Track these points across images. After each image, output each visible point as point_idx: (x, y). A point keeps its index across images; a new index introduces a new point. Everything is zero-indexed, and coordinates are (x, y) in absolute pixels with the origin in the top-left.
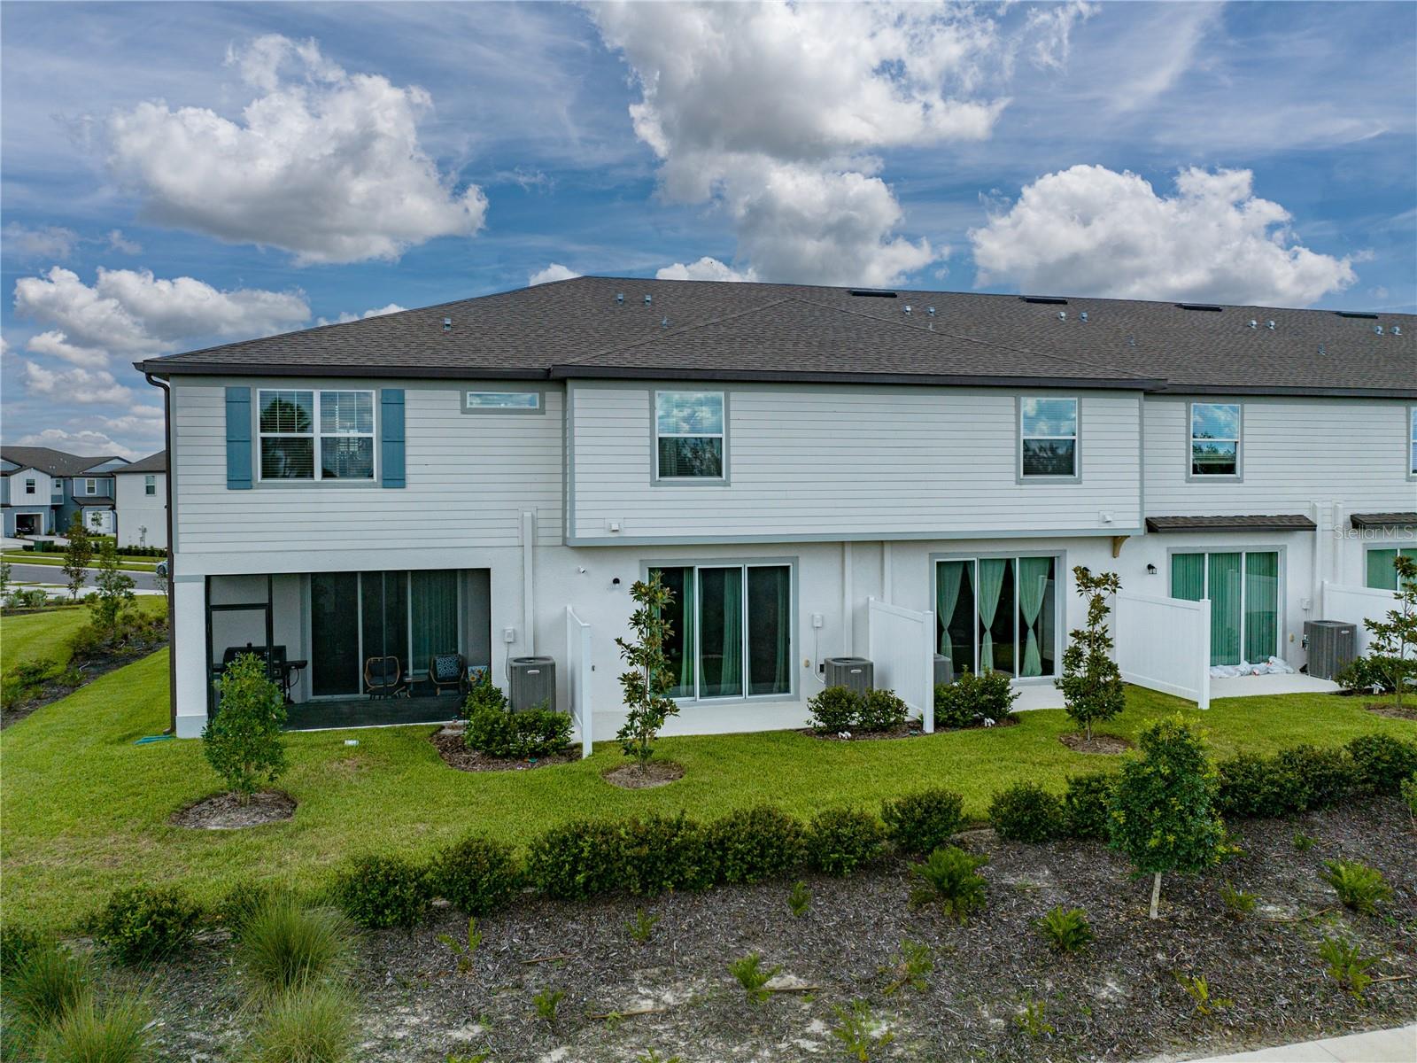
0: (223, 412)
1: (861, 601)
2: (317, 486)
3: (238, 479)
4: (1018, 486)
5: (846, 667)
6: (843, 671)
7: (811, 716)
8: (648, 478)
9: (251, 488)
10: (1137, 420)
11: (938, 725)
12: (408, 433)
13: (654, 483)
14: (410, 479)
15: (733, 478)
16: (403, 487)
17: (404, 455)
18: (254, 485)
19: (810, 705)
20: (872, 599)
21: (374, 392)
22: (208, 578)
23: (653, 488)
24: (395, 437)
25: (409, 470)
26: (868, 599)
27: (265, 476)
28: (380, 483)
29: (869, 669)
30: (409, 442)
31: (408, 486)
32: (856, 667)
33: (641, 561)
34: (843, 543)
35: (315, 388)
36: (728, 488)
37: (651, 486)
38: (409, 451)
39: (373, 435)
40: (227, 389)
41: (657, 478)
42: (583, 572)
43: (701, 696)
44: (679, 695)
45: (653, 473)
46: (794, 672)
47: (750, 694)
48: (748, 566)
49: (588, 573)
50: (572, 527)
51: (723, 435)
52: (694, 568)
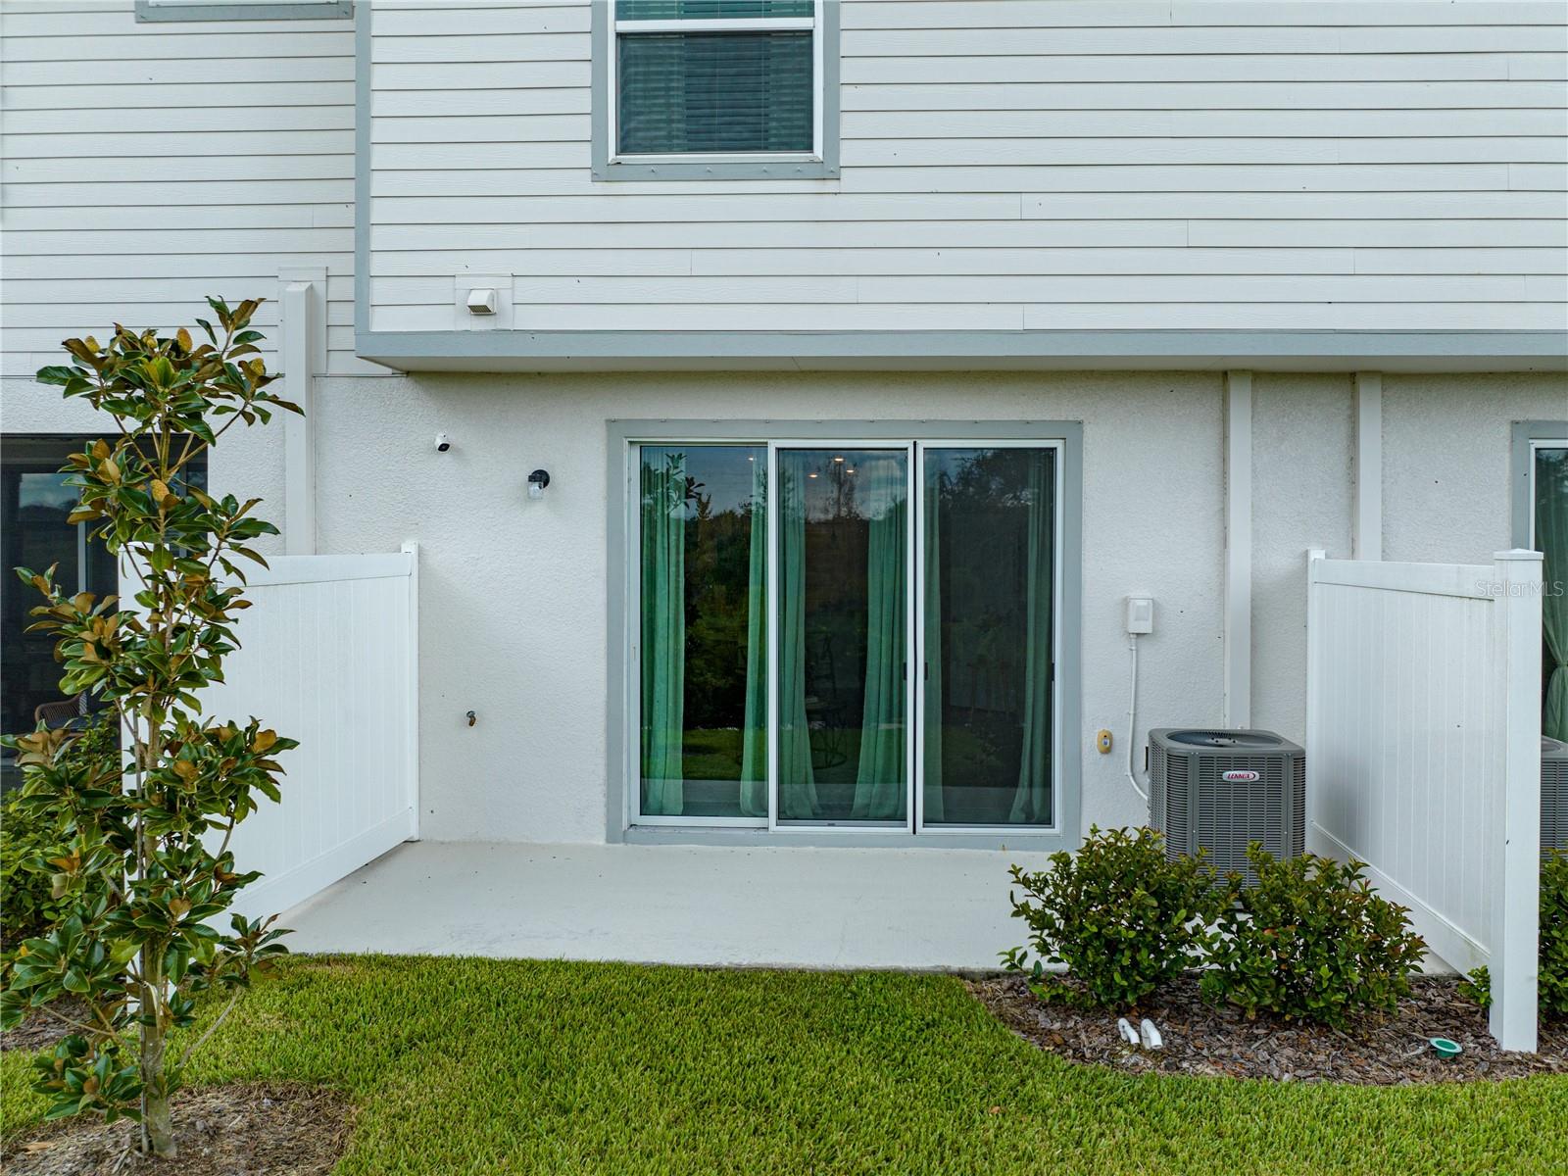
1: (1280, 561)
5: (1205, 760)
6: (1193, 771)
7: (1021, 936)
8: (584, 155)
13: (602, 173)
15: (848, 154)
19: (1022, 894)
20: (1317, 554)
23: (600, 188)
26: (1306, 554)
29: (1288, 769)
32: (1242, 762)
33: (611, 422)
36: (831, 186)
37: (596, 178)
41: (612, 155)
42: (444, 448)
43: (783, 816)
44: (733, 808)
45: (597, 141)
46: (1065, 769)
47: (927, 821)
48: (922, 444)
49: (458, 451)
50: (361, 303)
51: (816, 23)
52: (765, 446)
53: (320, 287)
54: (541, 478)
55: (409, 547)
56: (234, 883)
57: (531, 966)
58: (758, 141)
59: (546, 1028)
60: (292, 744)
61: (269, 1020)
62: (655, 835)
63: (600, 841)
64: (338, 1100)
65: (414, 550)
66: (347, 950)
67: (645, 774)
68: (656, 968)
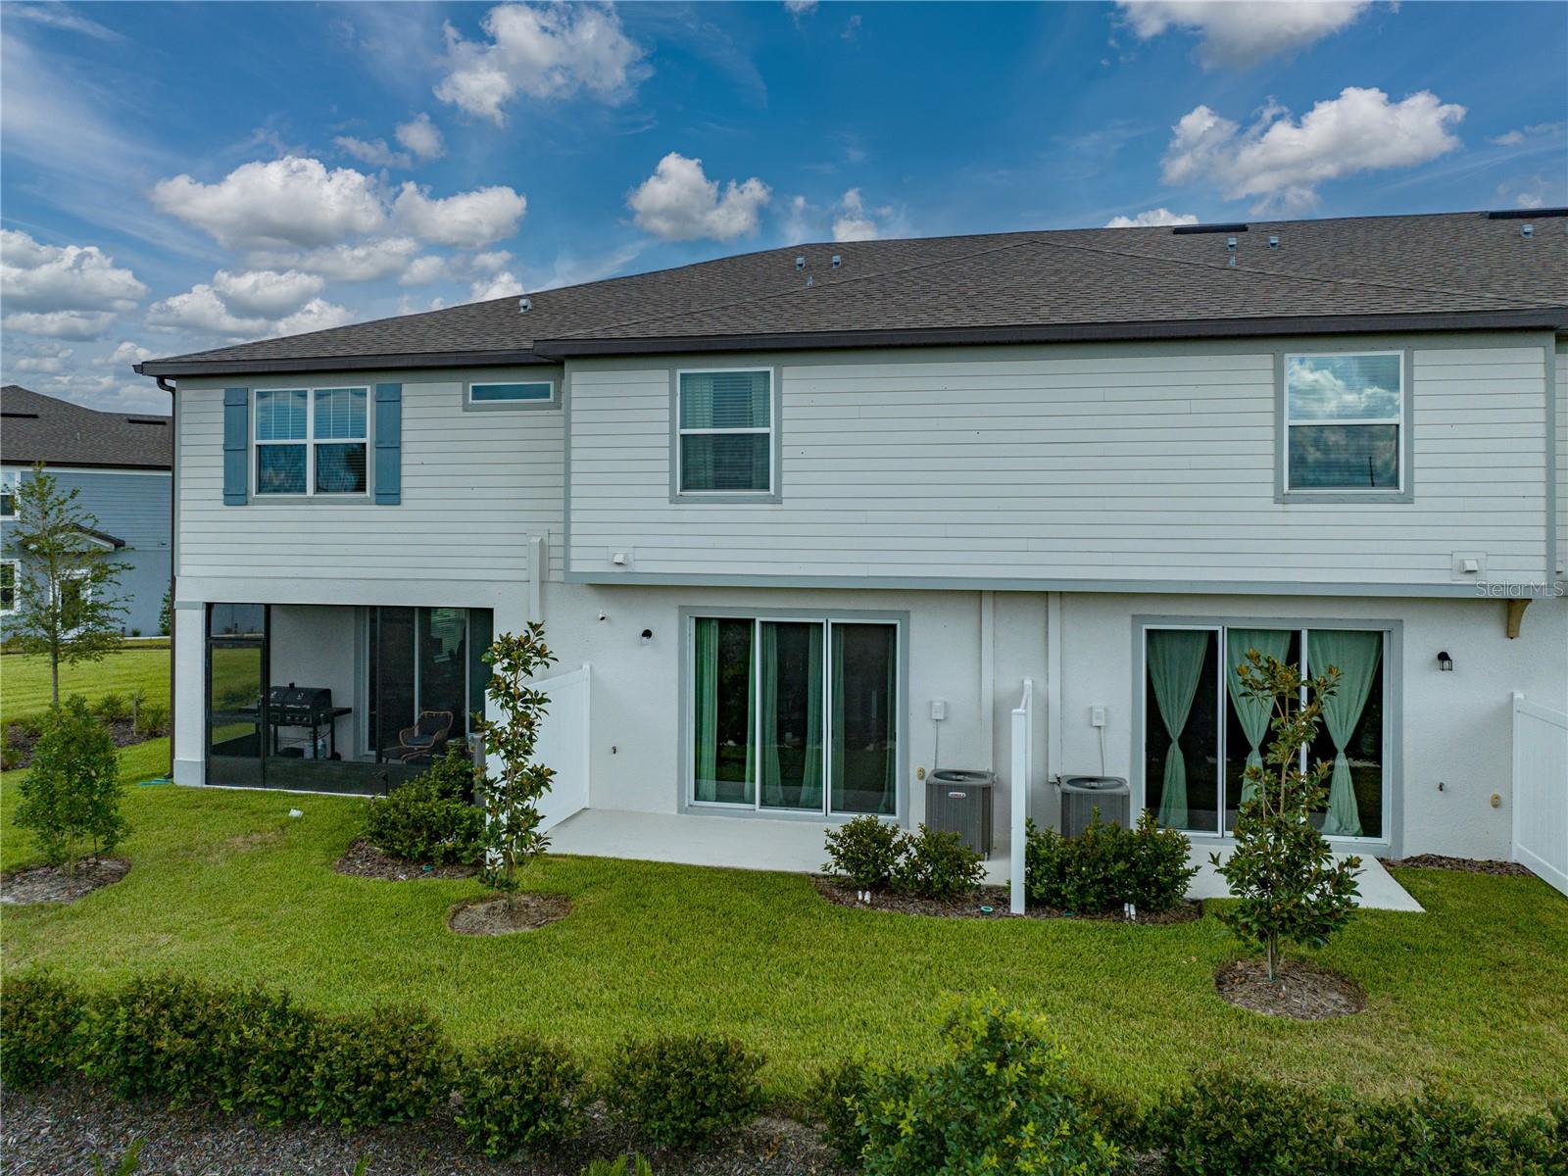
0: (221, 417)
1: (1011, 684)
2: (310, 501)
3: (234, 495)
4: (1280, 507)
5: (942, 787)
6: (936, 792)
8: (666, 491)
9: (246, 504)
10: (1541, 387)
11: (1031, 902)
12: (405, 437)
13: (674, 499)
14: (406, 494)
15: (786, 491)
16: (399, 503)
17: (399, 465)
18: (249, 499)
20: (1027, 682)
21: (368, 388)
22: (209, 606)
23: (673, 506)
24: (391, 443)
25: (405, 482)
27: (260, 490)
28: (374, 499)
30: (406, 448)
31: (403, 501)
32: (958, 788)
34: (979, 594)
35: (309, 386)
36: (778, 506)
37: (671, 502)
38: (405, 459)
39: (367, 440)
40: (226, 390)
41: (678, 492)
42: (603, 619)
43: (764, 803)
44: (741, 799)
45: (672, 484)
46: (901, 785)
47: (833, 810)
48: (831, 621)
49: (610, 620)
50: (567, 559)
51: (771, 430)
52: (754, 620)
53: (546, 539)
54: (647, 634)
55: (586, 666)
56: (537, 819)
57: (637, 862)
58: (748, 485)
59: (640, 883)
60: (555, 773)
61: (538, 874)
62: (701, 811)
63: (675, 812)
64: (566, 900)
65: (588, 667)
66: (564, 853)
67: (698, 776)
68: (686, 866)
